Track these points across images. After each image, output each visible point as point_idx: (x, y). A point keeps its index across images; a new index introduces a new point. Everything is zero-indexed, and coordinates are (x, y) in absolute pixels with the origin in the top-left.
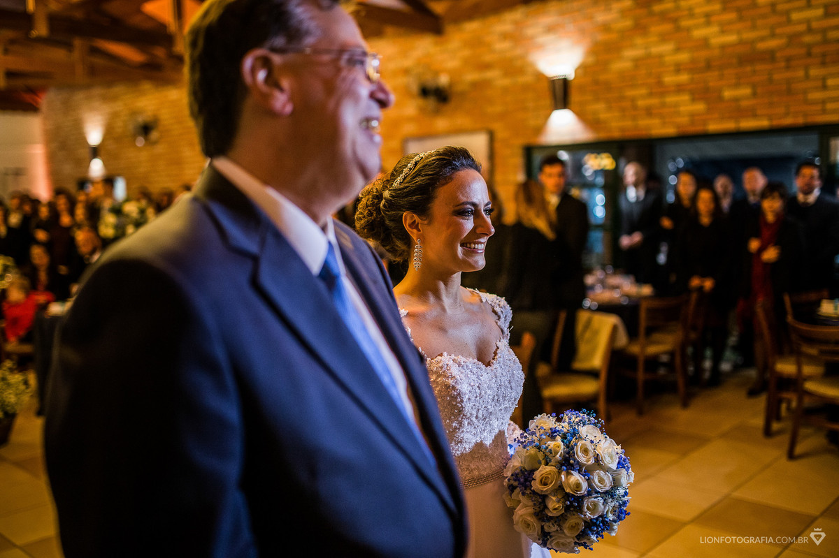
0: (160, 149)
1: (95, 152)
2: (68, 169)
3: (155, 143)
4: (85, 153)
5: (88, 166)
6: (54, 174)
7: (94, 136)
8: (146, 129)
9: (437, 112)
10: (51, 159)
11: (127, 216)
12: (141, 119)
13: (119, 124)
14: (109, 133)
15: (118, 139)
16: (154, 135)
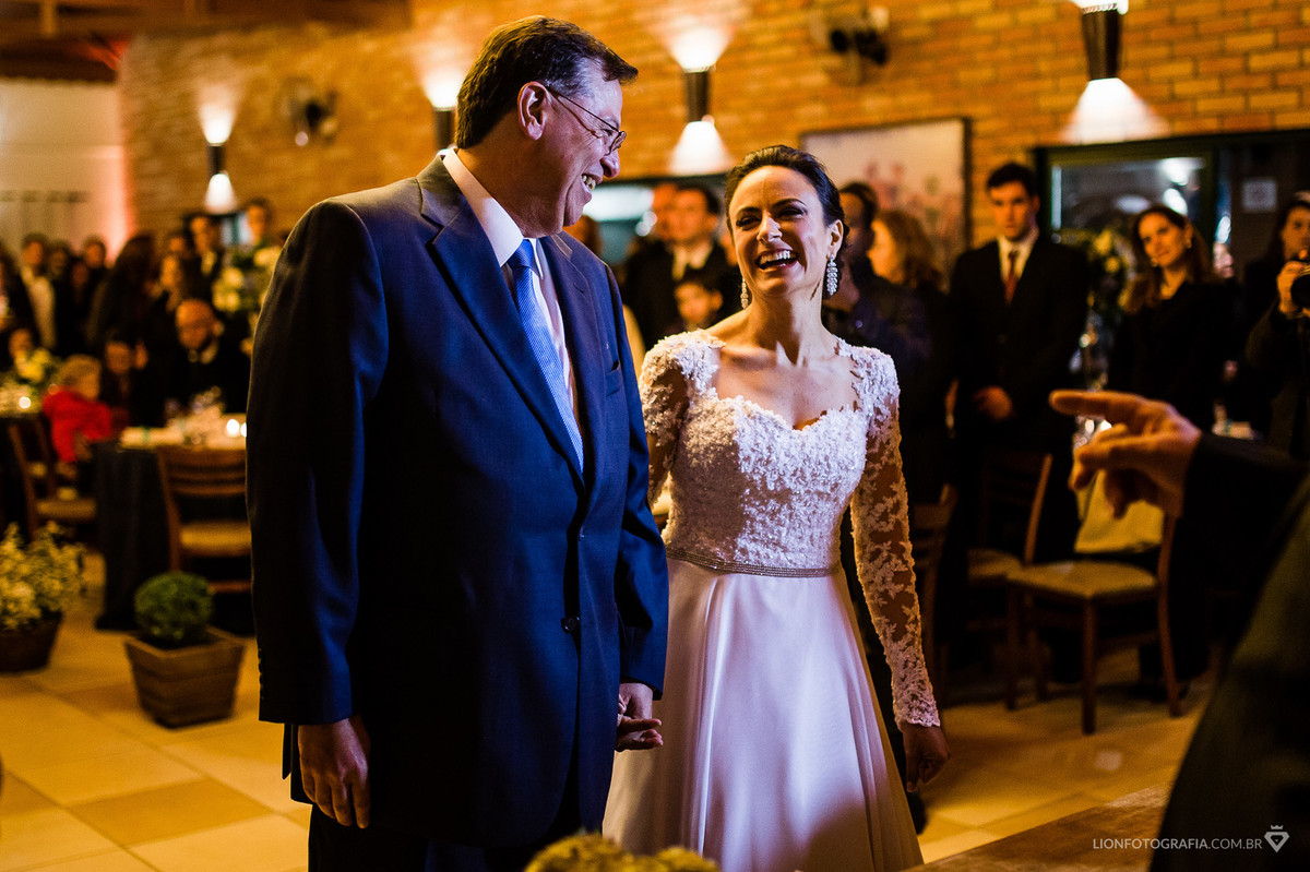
0: (337, 153)
1: (218, 159)
2: (167, 192)
3: (330, 140)
4: (198, 160)
5: (205, 188)
6: (140, 202)
7: (217, 127)
8: (313, 114)
9: (864, 80)
10: (137, 172)
11: (262, 269)
12: (304, 95)
13: (263, 104)
14: (244, 120)
15: (262, 134)
16: (328, 126)
